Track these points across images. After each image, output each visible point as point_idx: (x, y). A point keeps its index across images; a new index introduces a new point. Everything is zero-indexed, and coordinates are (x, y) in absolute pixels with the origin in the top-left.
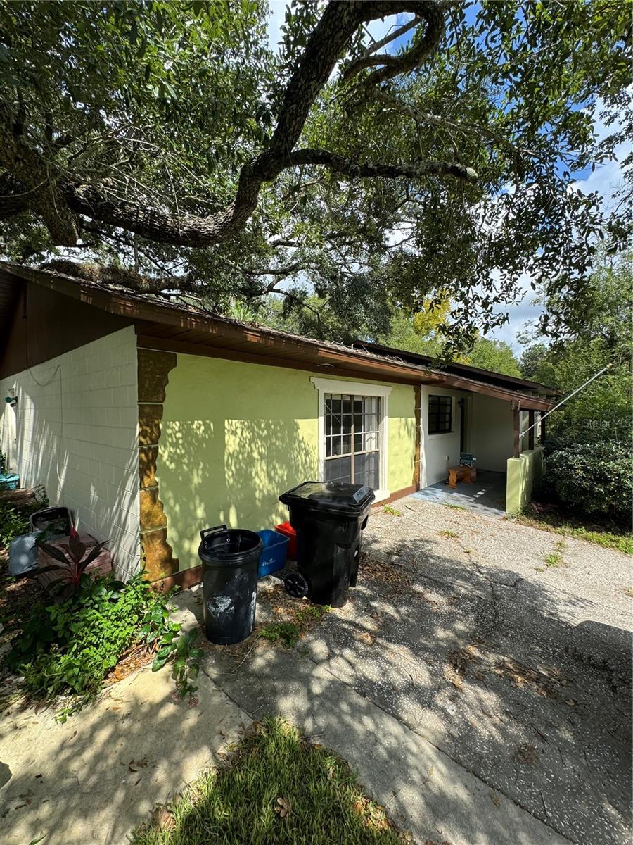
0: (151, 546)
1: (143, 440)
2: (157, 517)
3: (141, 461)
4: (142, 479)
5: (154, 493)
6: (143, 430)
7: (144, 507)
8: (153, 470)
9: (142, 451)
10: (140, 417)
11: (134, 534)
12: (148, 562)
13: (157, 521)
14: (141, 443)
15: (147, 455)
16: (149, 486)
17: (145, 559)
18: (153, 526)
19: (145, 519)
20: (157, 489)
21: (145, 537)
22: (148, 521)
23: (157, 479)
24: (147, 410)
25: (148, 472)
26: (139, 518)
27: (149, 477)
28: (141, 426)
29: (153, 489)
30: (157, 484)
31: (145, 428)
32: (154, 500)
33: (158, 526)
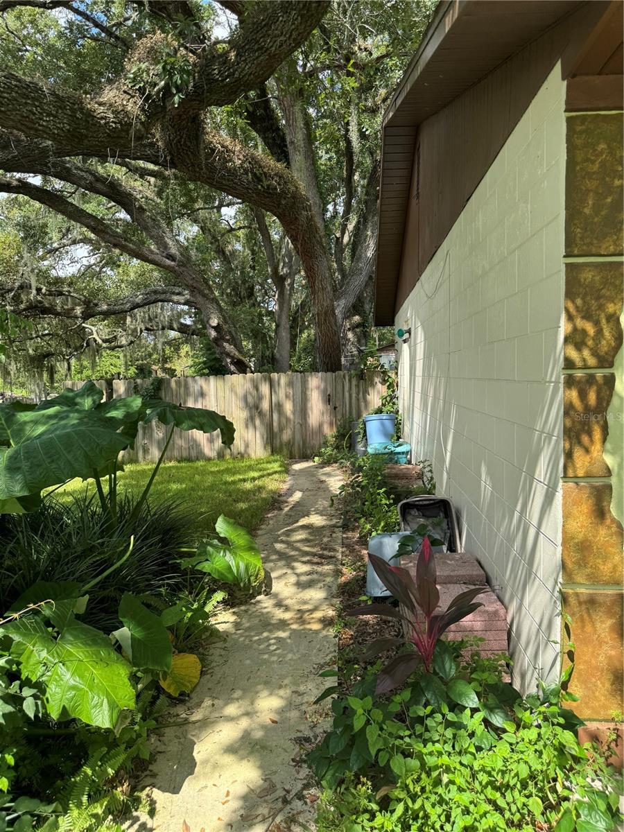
0: (589, 628)
1: (573, 354)
2: (605, 558)
3: (568, 409)
4: (569, 455)
5: (600, 496)
6: (575, 329)
7: (574, 526)
8: (597, 434)
9: (570, 382)
10: (569, 294)
11: (550, 586)
12: (580, 666)
13: (605, 569)
14: (569, 364)
15: (583, 395)
16: (588, 476)
17: (571, 655)
18: (594, 579)
19: (575, 556)
20: (610, 487)
21: (572, 600)
22: (582, 563)
23: (610, 460)
24: (587, 276)
25: (585, 439)
26: (560, 549)
27: (587, 451)
28: (570, 318)
29: (598, 482)
30: (609, 472)
31: (580, 323)
32: (600, 513)
33: (607, 583)
